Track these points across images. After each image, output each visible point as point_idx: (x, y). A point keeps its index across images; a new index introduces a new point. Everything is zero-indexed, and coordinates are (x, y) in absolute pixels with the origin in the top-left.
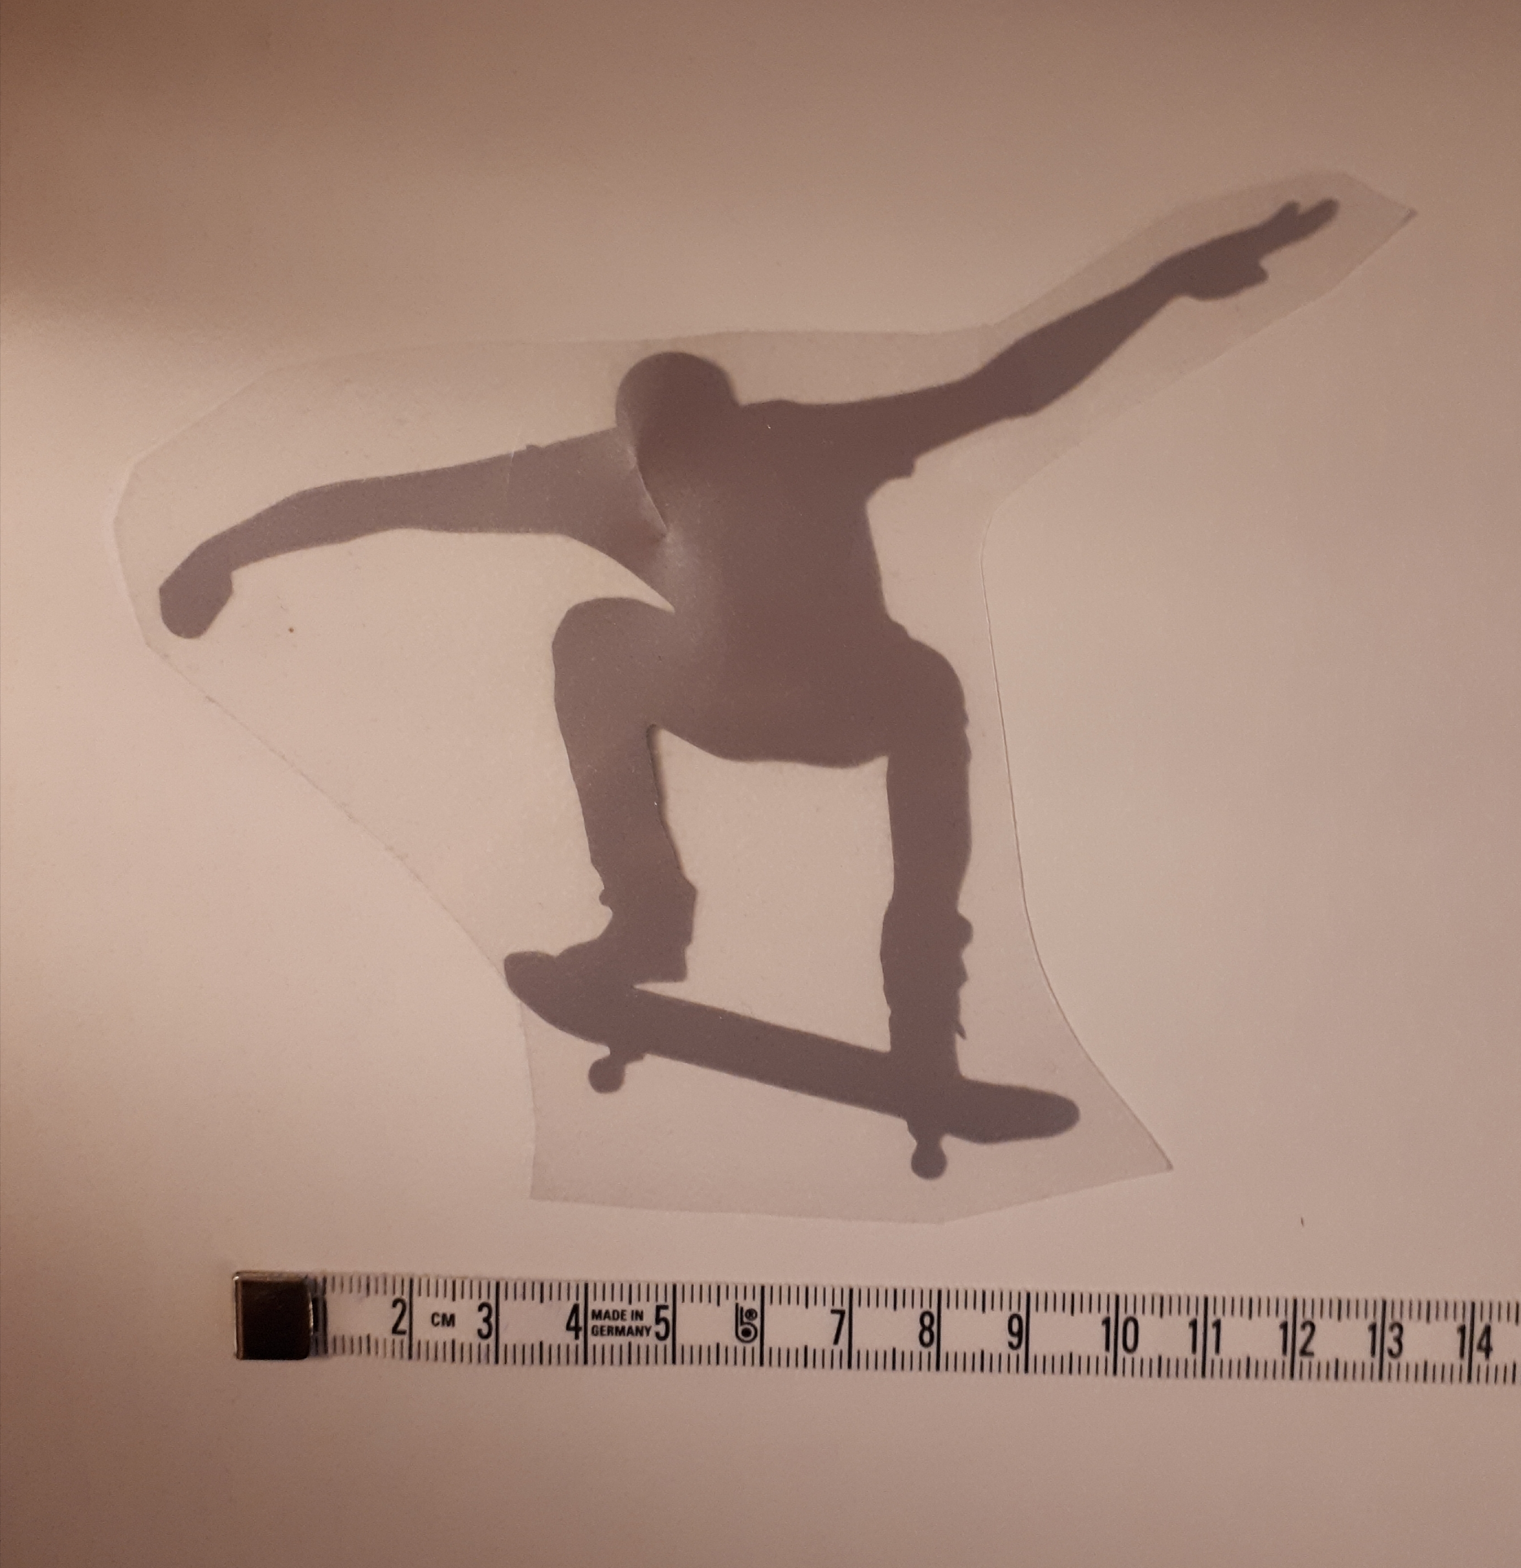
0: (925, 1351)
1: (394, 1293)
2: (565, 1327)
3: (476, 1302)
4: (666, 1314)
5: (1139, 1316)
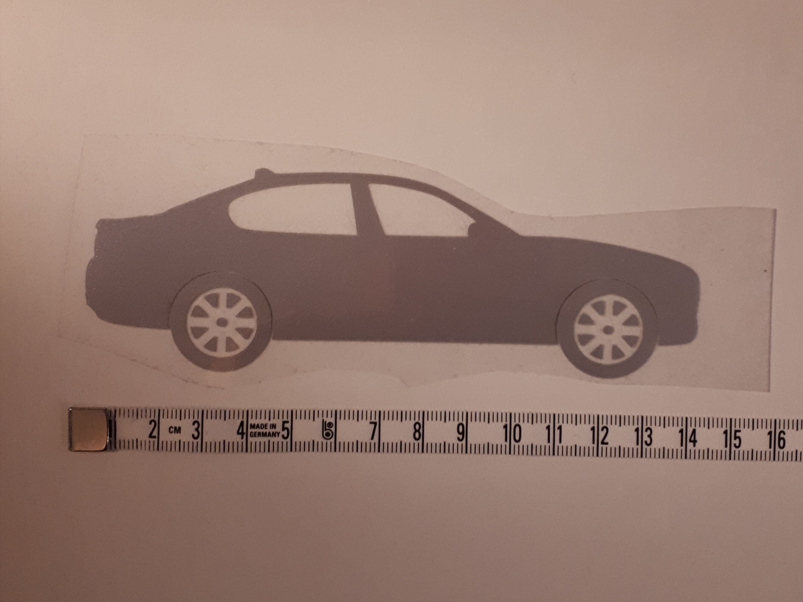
0: (416, 442)
1: (150, 417)
2: (236, 433)
3: (192, 420)
4: (288, 425)
5: (521, 424)
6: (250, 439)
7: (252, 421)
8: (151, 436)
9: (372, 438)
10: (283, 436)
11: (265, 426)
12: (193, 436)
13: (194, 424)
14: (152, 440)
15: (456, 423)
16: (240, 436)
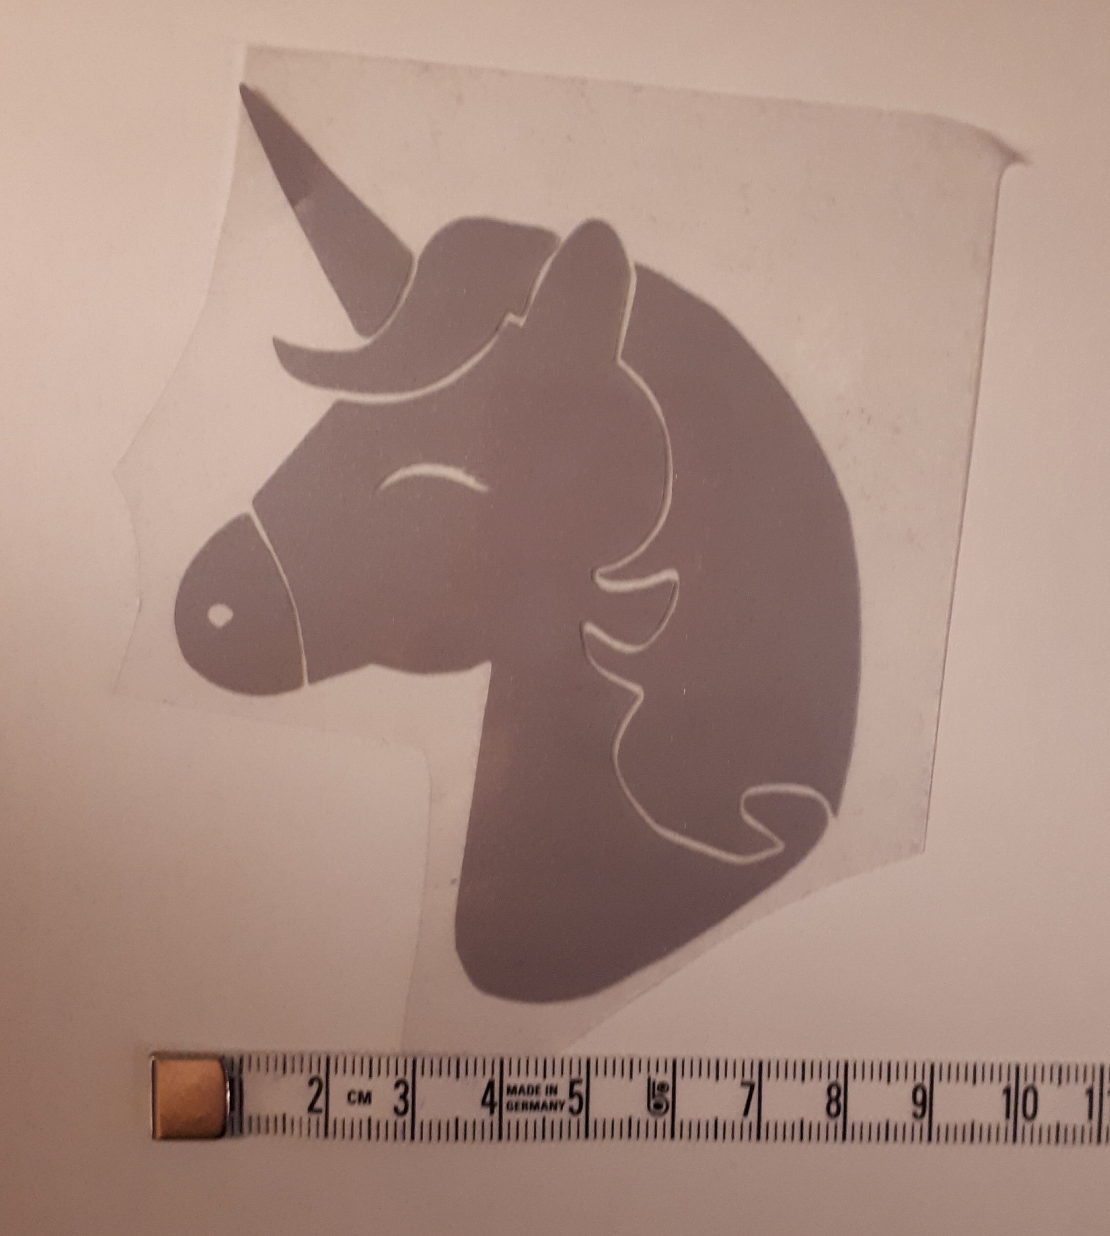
0: (832, 1122)
1: (311, 1072)
2: (480, 1103)
3: (393, 1080)
4: (581, 1088)
5: (1038, 1085)
6: (506, 1115)
7: (509, 1081)
8: (311, 1108)
9: (746, 1112)
10: (571, 1110)
11: (536, 1090)
12: (396, 1109)
13: (397, 1085)
14: (314, 1117)
15: (910, 1086)
16: (487, 1110)
